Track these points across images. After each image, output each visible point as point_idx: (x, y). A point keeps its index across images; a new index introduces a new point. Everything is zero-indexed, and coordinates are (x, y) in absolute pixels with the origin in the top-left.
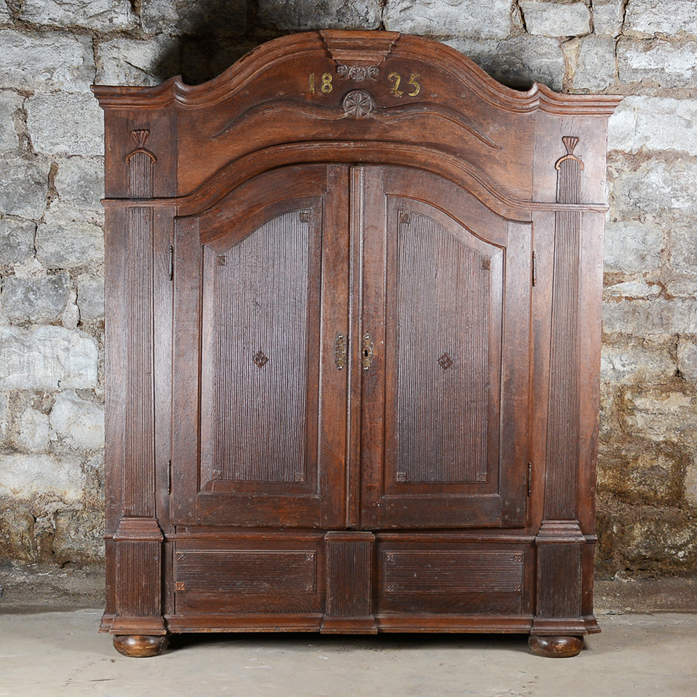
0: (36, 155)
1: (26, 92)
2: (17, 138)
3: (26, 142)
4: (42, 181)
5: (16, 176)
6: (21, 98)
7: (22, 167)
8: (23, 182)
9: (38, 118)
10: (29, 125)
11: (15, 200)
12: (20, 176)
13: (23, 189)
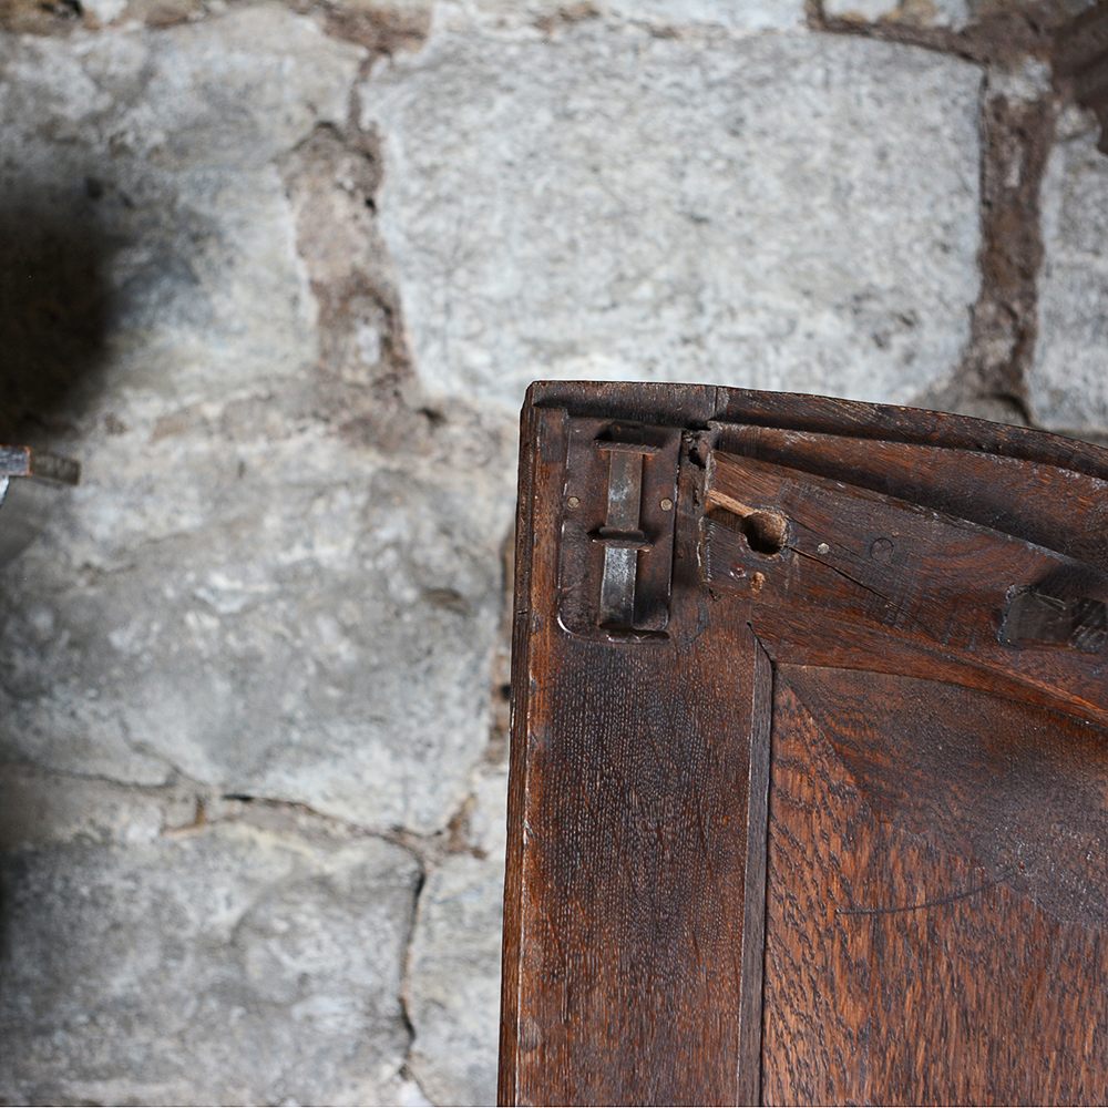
0: (433, 416)
1: (375, 18)
2: (310, 308)
3: (367, 336)
4: (466, 583)
5: (299, 553)
6: (344, 60)
7: (343, 497)
8: (344, 589)
9: (449, 181)
10: (393, 225)
11: (289, 703)
12: (326, 552)
13: (346, 631)
